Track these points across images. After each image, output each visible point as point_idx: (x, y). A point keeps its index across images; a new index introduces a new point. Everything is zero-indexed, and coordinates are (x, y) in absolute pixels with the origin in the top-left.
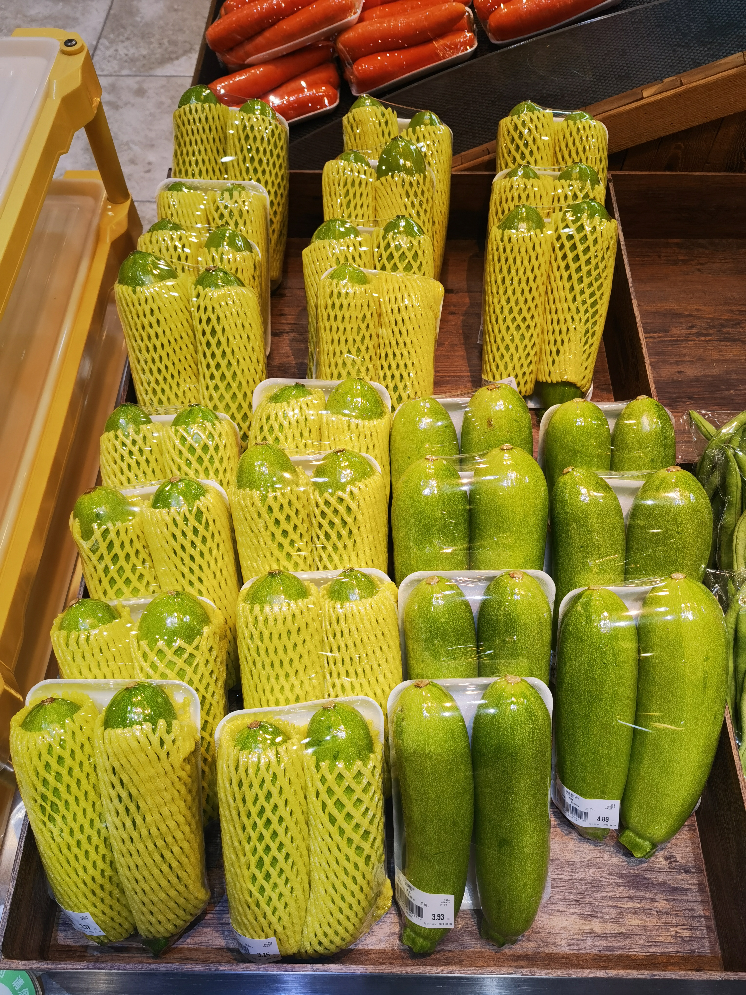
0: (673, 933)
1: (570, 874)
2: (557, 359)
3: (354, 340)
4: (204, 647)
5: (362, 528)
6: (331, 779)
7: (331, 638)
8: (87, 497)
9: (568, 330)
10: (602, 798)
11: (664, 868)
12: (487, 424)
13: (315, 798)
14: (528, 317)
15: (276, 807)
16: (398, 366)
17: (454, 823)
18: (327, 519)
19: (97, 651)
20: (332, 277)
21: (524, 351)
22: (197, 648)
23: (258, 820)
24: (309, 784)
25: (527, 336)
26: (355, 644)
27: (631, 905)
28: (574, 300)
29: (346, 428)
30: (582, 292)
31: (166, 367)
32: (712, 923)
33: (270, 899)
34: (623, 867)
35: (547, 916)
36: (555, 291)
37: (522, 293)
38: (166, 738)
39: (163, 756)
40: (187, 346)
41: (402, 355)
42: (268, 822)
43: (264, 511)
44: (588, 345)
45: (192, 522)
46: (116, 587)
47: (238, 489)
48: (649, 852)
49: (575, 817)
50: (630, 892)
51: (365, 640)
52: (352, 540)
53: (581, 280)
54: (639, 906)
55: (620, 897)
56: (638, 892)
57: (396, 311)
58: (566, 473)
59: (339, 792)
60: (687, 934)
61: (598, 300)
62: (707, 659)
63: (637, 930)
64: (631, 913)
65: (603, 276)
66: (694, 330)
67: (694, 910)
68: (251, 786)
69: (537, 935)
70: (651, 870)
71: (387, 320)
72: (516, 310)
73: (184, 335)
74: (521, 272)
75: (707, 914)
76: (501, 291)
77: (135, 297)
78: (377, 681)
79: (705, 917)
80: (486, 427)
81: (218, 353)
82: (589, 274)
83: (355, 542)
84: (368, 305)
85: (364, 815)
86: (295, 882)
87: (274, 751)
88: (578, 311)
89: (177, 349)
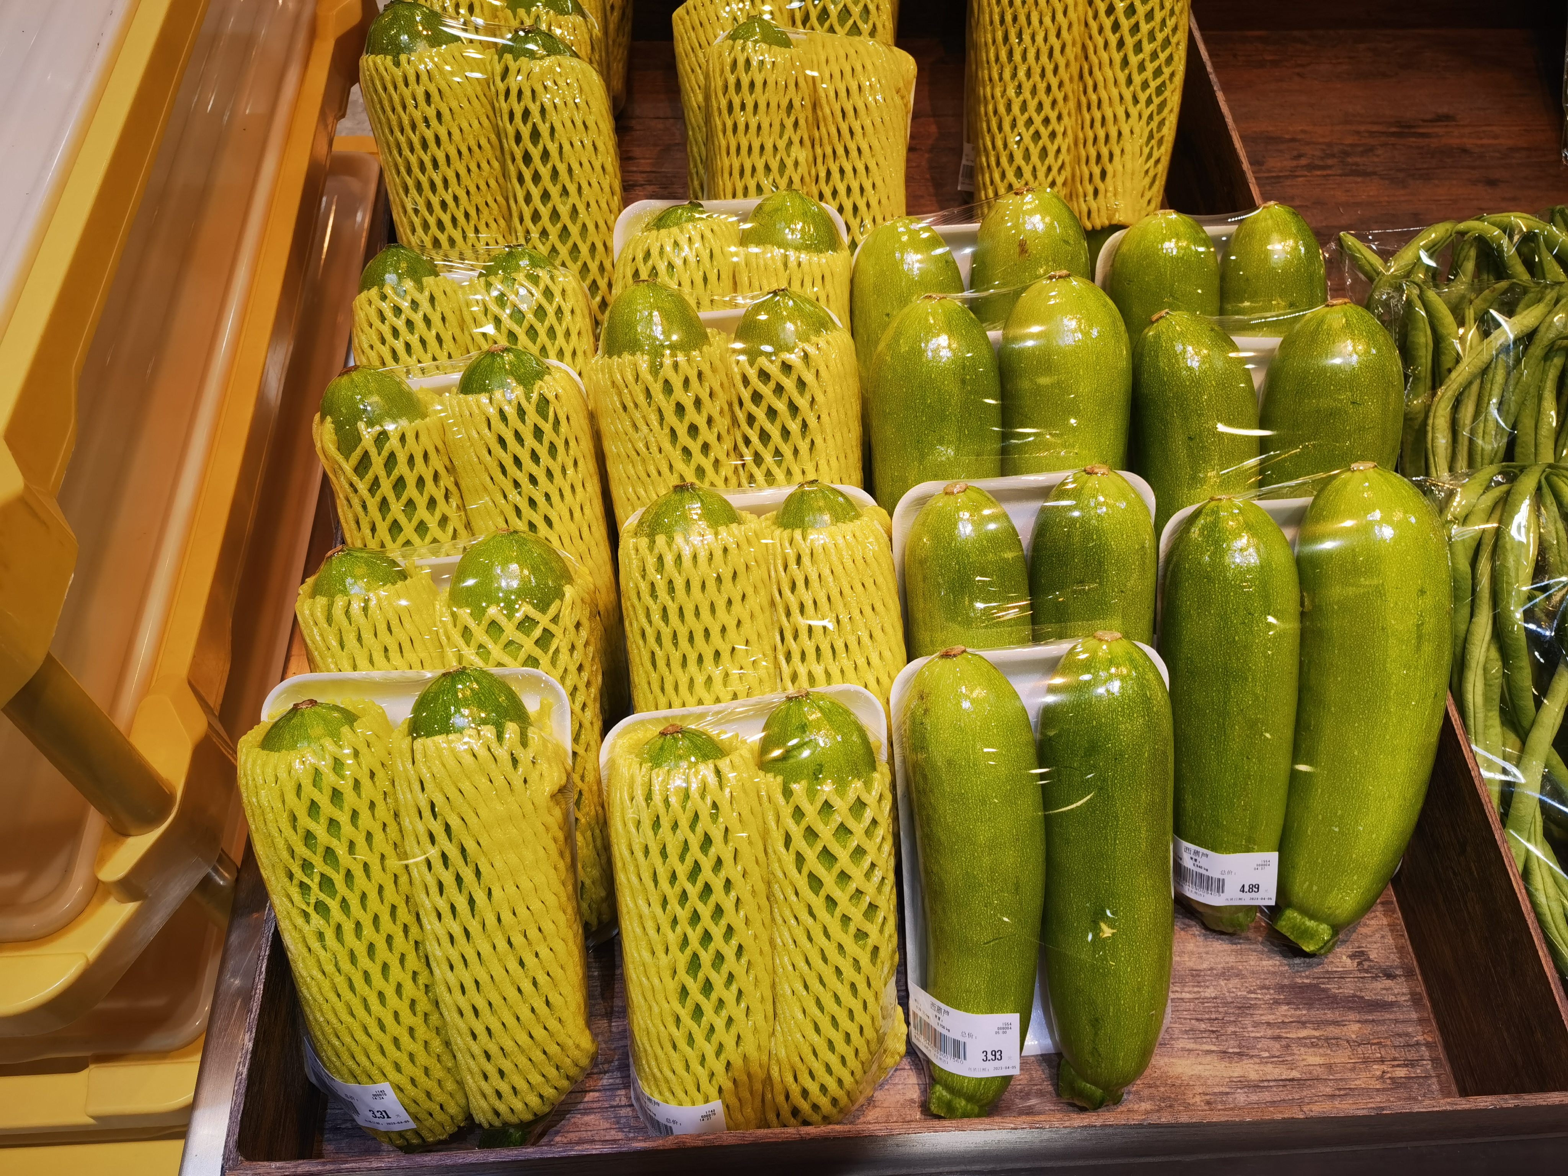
0: (1378, 1073)
1: (1196, 989)
2: (1101, 187)
3: (775, 148)
4: (567, 619)
5: (824, 417)
6: (811, 811)
7: (787, 591)
8: (345, 379)
9: (1120, 134)
10: (1248, 850)
11: (1350, 972)
12: (1018, 250)
13: (782, 849)
14: (1053, 116)
15: (719, 862)
16: (849, 190)
17: (1017, 887)
18: (764, 405)
19: (382, 628)
20: (733, 37)
21: (1047, 176)
22: (555, 620)
23: (688, 887)
24: (772, 825)
25: (1052, 149)
26: (829, 598)
27: (1303, 1033)
28: (1129, 81)
29: (782, 267)
30: (1142, 67)
31: (456, 198)
32: (1441, 1053)
33: (712, 1029)
34: (1282, 974)
35: (1166, 1060)
36: (1096, 69)
37: (1043, 75)
38: (520, 753)
39: (518, 783)
40: (488, 162)
41: (855, 170)
42: (707, 889)
43: (657, 389)
44: (1152, 161)
45: (532, 416)
46: (401, 539)
47: (610, 357)
48: (1328, 941)
49: (1200, 892)
50: (1298, 1012)
51: (847, 590)
52: (808, 441)
53: (1138, 48)
54: (1316, 1033)
55: (1283, 1022)
56: (1313, 1012)
57: (843, 94)
58: (1157, 320)
59: (826, 832)
60: (1401, 1072)
61: (1168, 82)
62: (1422, 592)
63: (1318, 1071)
64: (1305, 1046)
65: (1174, 41)
66: (1303, 161)
67: (1407, 1035)
68: (675, 826)
69: (1153, 1090)
70: (1329, 976)
71: (827, 111)
72: (1032, 105)
73: (484, 142)
74: (1040, 38)
75: (1430, 1039)
76: (1007, 75)
77: (398, 73)
78: (869, 663)
79: (1428, 1045)
80: (1016, 256)
81: (545, 172)
82: (1152, 37)
83: (813, 442)
84: (796, 84)
85: (868, 875)
86: (753, 997)
87: (712, 766)
88: (1136, 101)
89: (473, 167)
